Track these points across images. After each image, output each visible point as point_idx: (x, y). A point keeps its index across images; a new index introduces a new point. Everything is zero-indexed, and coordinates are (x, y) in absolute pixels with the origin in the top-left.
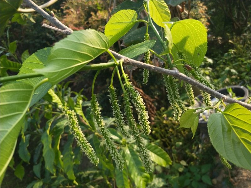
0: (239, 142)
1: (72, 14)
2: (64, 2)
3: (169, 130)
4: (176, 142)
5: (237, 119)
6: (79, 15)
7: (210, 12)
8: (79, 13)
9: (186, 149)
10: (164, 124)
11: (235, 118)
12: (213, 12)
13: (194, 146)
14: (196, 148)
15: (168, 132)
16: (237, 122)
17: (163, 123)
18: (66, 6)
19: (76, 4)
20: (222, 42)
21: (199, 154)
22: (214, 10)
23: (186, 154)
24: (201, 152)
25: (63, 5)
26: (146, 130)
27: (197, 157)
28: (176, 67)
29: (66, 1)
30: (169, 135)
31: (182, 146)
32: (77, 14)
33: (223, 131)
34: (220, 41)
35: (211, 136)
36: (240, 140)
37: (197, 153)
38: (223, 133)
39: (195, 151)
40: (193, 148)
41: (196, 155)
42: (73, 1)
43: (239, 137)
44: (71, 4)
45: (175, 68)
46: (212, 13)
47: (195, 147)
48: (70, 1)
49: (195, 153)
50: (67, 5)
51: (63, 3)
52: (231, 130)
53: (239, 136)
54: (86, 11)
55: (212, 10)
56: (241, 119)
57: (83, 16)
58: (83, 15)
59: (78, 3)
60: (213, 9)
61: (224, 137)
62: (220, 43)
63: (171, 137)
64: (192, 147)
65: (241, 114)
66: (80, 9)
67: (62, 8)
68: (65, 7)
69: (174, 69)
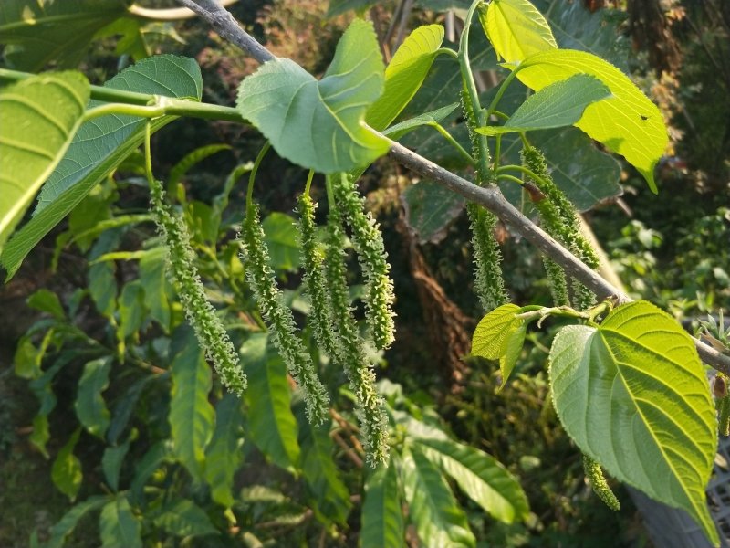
0: (631, 412)
1: (284, 42)
2: (267, 7)
3: (506, 418)
4: (522, 455)
5: (638, 347)
6: (302, 48)
7: (685, 93)
8: (304, 43)
9: (545, 481)
10: (494, 398)
11: (632, 343)
12: (695, 94)
13: (569, 476)
14: (575, 482)
15: (504, 422)
16: (636, 356)
17: (492, 393)
18: (271, 19)
19: (301, 17)
20: (706, 190)
21: (580, 503)
22: (697, 88)
23: (544, 494)
24: (590, 498)
25: (265, 14)
26: (381, 333)
27: (574, 510)
28: (498, 182)
29: (272, 4)
30: (504, 433)
31: (535, 469)
32: (299, 45)
33: (593, 374)
34: (700, 184)
35: (554, 384)
36: (634, 406)
37: (575, 498)
38: (590, 380)
39: (569, 492)
40: (567, 482)
41: (572, 504)
42: (295, 8)
43: (633, 398)
44: (286, 14)
45: (494, 185)
46: (690, 96)
47: (571, 480)
48: (285, 6)
49: (571, 497)
50: (276, 16)
51: (263, 10)
52: (613, 376)
53: (635, 395)
54: (323, 38)
55: (692, 88)
56: (648, 348)
57: (314, 53)
58: (315, 48)
59: (306, 14)
60: (695, 83)
61: (590, 391)
62: (699, 190)
63: (510, 439)
64: (564, 478)
65: (653, 332)
66: (309, 32)
67: (259, 21)
68: (268, 20)
69: (491, 187)
